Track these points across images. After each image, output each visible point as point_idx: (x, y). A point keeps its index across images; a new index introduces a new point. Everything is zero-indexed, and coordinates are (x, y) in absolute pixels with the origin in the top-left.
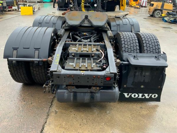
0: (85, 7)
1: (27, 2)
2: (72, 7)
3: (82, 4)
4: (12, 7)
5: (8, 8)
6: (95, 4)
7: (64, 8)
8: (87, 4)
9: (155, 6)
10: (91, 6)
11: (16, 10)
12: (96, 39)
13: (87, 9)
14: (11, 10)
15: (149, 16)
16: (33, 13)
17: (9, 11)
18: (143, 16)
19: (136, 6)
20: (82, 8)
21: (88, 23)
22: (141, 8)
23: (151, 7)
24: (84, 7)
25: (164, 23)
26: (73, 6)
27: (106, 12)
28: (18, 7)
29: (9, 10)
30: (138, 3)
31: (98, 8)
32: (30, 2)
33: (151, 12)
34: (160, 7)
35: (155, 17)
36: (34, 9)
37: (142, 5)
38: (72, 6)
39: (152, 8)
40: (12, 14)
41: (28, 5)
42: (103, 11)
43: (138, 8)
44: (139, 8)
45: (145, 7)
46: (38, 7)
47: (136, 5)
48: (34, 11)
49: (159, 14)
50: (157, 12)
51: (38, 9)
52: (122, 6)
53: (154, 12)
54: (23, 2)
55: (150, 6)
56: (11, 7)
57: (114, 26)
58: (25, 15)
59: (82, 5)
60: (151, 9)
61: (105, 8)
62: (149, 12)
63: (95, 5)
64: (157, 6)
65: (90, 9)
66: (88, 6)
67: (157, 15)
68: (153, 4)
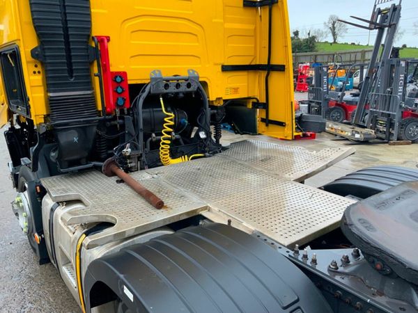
3: (164, 135)
10: (181, 140)
24: (169, 147)
38: (128, 151)
63: (202, 135)
66: (176, 139)
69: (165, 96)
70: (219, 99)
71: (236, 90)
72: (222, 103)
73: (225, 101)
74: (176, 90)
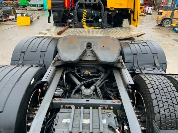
0: (87, 22)
1: (27, 9)
2: (71, 23)
3: (84, 18)
4: (9, 17)
5: (4, 18)
6: (100, 18)
7: (61, 23)
8: (90, 18)
9: (163, 15)
10: (94, 21)
11: (13, 19)
12: (104, 82)
13: (89, 24)
14: (7, 20)
15: (157, 26)
16: (31, 23)
17: (5, 21)
18: (150, 25)
19: (141, 14)
20: (83, 24)
21: (92, 55)
22: (147, 15)
23: (159, 16)
24: (85, 22)
25: (176, 34)
26: (72, 21)
27: (114, 28)
28: (15, 16)
29: (6, 19)
30: (143, 10)
31: (103, 23)
32: (30, 10)
33: (159, 21)
34: (170, 16)
35: (164, 26)
36: (32, 19)
37: (147, 12)
38: (70, 21)
39: (161, 17)
40: (8, 24)
41: (25, 15)
42: (109, 27)
43: (143, 16)
44: (145, 16)
45: (150, 14)
46: (38, 16)
47: (141, 12)
48: (32, 21)
49: (169, 23)
50: (167, 21)
51: (37, 18)
52: (133, 21)
53: (162, 21)
54: (23, 10)
55: (158, 14)
56: (7, 16)
57: (129, 55)
58: (22, 26)
59: (83, 20)
60: (159, 18)
61: (112, 23)
62: (157, 21)
63: (100, 20)
64: (166, 14)
65: (93, 25)
66: (91, 21)
67: (166, 24)
68: (162, 13)
69: (85, 4)
70: (112, 8)
71: (121, 4)
72: (114, 9)
73: (115, 8)
74: (89, 2)
